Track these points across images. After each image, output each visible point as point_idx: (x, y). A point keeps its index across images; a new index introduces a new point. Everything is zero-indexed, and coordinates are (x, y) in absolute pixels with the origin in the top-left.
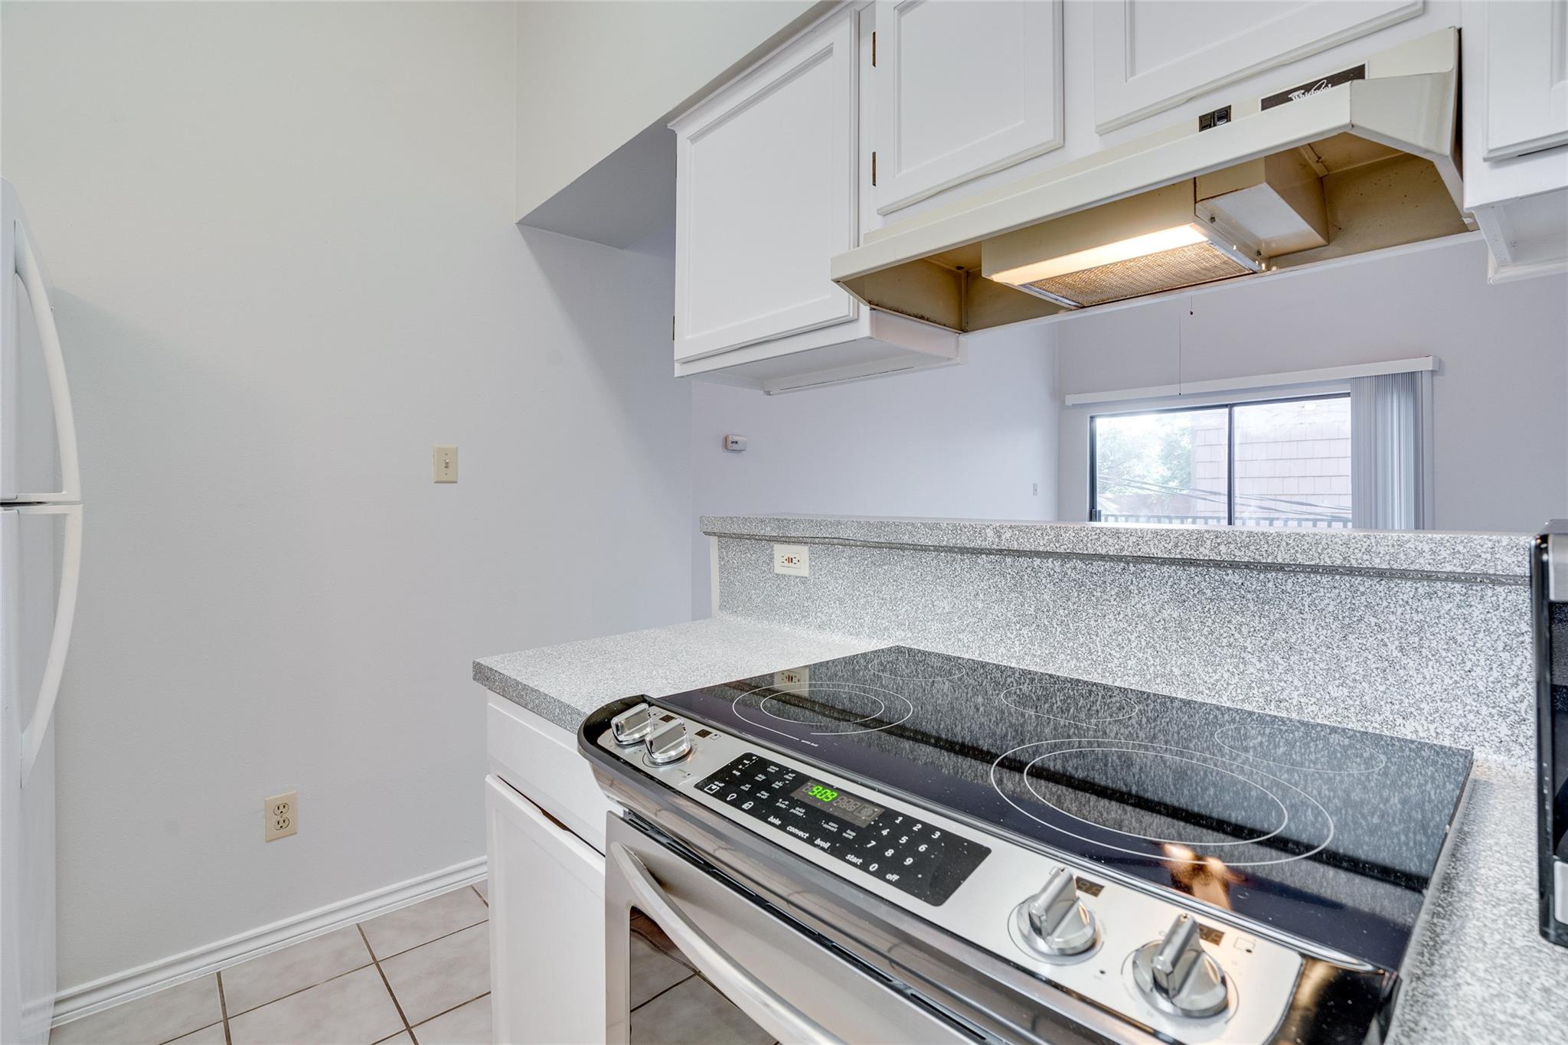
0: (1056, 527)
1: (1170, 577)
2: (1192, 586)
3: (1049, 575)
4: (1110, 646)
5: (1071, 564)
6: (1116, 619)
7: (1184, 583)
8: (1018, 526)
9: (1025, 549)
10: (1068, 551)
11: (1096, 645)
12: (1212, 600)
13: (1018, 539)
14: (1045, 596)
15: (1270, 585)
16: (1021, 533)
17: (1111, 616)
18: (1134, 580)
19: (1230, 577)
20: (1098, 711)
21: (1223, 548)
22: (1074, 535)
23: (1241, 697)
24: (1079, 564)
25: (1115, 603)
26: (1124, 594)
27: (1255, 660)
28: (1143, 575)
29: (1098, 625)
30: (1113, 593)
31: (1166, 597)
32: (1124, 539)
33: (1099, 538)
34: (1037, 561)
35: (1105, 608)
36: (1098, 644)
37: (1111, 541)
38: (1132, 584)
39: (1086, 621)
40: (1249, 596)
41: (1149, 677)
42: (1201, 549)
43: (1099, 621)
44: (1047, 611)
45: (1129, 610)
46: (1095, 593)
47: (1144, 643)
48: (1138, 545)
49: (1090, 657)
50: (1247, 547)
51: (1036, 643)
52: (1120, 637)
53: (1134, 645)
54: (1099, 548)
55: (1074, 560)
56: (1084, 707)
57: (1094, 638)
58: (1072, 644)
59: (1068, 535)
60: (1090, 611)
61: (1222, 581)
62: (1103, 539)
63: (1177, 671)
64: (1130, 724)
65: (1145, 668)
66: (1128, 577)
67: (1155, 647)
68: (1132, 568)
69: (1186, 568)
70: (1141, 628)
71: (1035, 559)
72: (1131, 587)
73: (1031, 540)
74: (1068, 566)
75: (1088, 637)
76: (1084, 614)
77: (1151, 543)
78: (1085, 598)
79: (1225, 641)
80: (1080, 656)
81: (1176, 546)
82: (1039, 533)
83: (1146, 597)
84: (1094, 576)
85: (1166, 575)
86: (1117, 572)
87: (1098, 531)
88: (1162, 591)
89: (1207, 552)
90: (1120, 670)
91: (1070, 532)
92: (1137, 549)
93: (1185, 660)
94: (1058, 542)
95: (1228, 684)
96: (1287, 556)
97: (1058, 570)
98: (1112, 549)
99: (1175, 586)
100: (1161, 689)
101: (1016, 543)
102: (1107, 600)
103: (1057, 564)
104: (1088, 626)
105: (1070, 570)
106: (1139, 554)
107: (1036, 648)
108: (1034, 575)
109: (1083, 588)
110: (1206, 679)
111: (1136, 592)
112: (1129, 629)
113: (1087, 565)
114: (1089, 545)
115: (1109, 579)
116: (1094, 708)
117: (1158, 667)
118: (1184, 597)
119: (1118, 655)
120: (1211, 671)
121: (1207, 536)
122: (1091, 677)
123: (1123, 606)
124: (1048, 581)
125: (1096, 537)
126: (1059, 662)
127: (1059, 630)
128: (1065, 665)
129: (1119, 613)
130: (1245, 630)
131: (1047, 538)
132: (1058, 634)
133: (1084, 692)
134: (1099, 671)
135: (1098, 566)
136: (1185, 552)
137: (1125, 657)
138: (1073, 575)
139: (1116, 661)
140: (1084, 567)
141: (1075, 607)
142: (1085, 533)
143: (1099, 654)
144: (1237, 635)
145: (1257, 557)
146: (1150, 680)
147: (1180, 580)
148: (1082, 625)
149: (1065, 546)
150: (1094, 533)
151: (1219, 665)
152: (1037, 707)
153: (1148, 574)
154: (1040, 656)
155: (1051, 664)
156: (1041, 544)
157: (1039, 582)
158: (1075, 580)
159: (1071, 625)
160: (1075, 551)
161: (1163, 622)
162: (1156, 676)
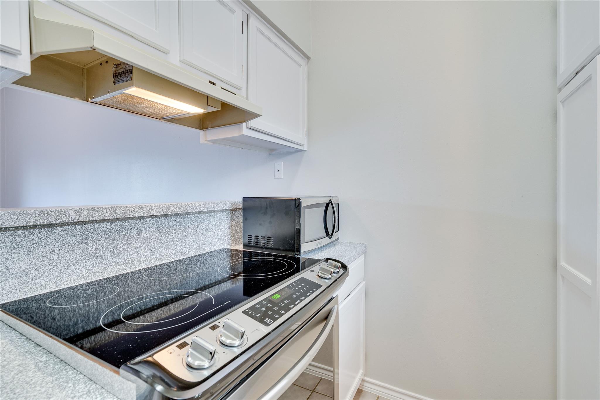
0: (115, 207)
1: (155, 222)
2: (162, 224)
3: (104, 231)
4: (134, 254)
5: (116, 223)
6: (136, 243)
7: (160, 223)
8: (92, 208)
9: (97, 219)
10: (121, 217)
11: (128, 256)
12: (168, 227)
13: (92, 215)
14: (101, 241)
15: (182, 219)
16: (94, 211)
17: (134, 242)
18: (143, 226)
19: (173, 219)
20: (128, 284)
21: (175, 209)
22: (123, 210)
23: (176, 256)
24: (120, 223)
25: (136, 236)
26: (139, 232)
27: (179, 244)
28: (146, 223)
29: (128, 247)
30: (135, 232)
31: (154, 230)
32: (144, 209)
33: (135, 210)
34: (97, 225)
35: (131, 239)
36: (128, 255)
37: (139, 211)
38: (142, 227)
39: (123, 248)
40: (177, 224)
41: (149, 261)
42: (169, 211)
43: (129, 245)
44: (103, 248)
45: (141, 238)
46: (127, 234)
47: (147, 249)
48: (150, 211)
49: (125, 263)
50: (181, 208)
51: (96, 266)
52: (138, 250)
53: (143, 251)
54: (135, 214)
55: (117, 222)
56: (122, 285)
57: (127, 253)
58: (116, 260)
59: (120, 210)
60: (125, 242)
61: (170, 221)
62: (136, 210)
63: (158, 255)
64: (142, 282)
65: (147, 258)
66: (141, 225)
67: (150, 249)
68: (142, 221)
69: (160, 218)
70: (146, 243)
71: (96, 224)
72: (142, 228)
73: (101, 214)
74: (114, 225)
75: (124, 254)
76: (122, 244)
77: (154, 210)
78: (122, 238)
79: (171, 240)
80: (120, 263)
81: (162, 210)
82: (105, 211)
83: (147, 231)
84: (127, 227)
85: (154, 221)
86: (136, 224)
87: (134, 207)
88: (153, 228)
89: (171, 211)
90: (138, 263)
91: (121, 209)
92: (149, 213)
93: (160, 250)
94: (115, 214)
95: (172, 253)
96: (190, 210)
97: (109, 227)
98: (140, 214)
99: (157, 225)
100: (153, 264)
101: (91, 217)
102: (132, 236)
103: (108, 225)
104: (124, 249)
105: (115, 226)
106: (150, 215)
107: (96, 268)
108: (95, 232)
109: (121, 233)
110: (166, 254)
111: (144, 230)
112: (141, 245)
113: (123, 223)
114: (130, 214)
115: (133, 227)
116: (127, 283)
117: (152, 256)
118: (160, 228)
119: (137, 257)
120: (168, 251)
121: (171, 206)
122: (126, 270)
123: (139, 237)
124: (103, 234)
125: (133, 210)
126: (110, 270)
127: (109, 255)
128: (113, 270)
129: (137, 240)
130: (176, 235)
131: (109, 212)
132: (108, 257)
133: (122, 279)
134: (130, 267)
135: (128, 222)
136: (165, 212)
137: (140, 257)
138: (116, 228)
139: (136, 260)
140: (122, 224)
141: (118, 242)
142: (128, 209)
143: (129, 259)
144: (174, 237)
145: (183, 211)
146: (149, 262)
147: (158, 222)
148: (121, 250)
149: (119, 215)
150: (132, 208)
151: (170, 248)
152: (97, 297)
153: (148, 222)
154: (99, 271)
155: (105, 273)
156: (106, 216)
157: (98, 236)
158: (117, 230)
159: (115, 251)
160: (124, 217)
161: (153, 239)
162: (151, 259)
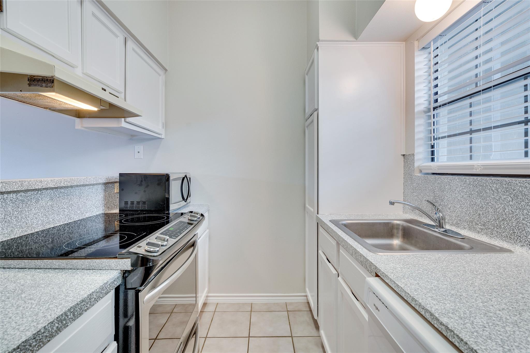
0: (21, 181)
1: (49, 193)
2: (54, 195)
3: (11, 200)
4: (33, 219)
5: (20, 194)
6: (35, 210)
7: (53, 194)
8: (5, 182)
9: (8, 191)
10: (26, 189)
11: (29, 221)
12: (58, 197)
13: (5, 187)
14: (9, 209)
15: (69, 191)
16: (6, 184)
17: (33, 209)
18: (40, 196)
19: (62, 191)
20: (29, 243)
21: (65, 183)
22: (28, 183)
23: (64, 220)
24: (23, 194)
25: (35, 205)
26: (37, 201)
27: (66, 210)
28: (42, 194)
29: (29, 214)
30: (34, 201)
31: (48, 199)
32: (43, 183)
33: (36, 183)
34: (6, 196)
35: (31, 207)
36: (29, 220)
37: (40, 184)
38: (39, 197)
39: (25, 214)
40: (65, 195)
41: (44, 224)
42: (61, 184)
43: (30, 212)
44: (10, 214)
45: (39, 206)
46: (28, 203)
47: (43, 215)
48: (47, 184)
49: (26, 226)
50: (70, 182)
51: (5, 229)
52: (36, 215)
53: (40, 216)
54: (36, 187)
56: (24, 244)
57: (28, 218)
58: (20, 223)
59: (25, 183)
60: (27, 210)
61: (61, 192)
62: (37, 184)
63: (51, 220)
64: (39, 241)
65: (43, 222)
66: (38, 195)
67: (45, 215)
68: (39, 192)
69: (53, 190)
70: (42, 210)
72: (39, 198)
73: (11, 187)
74: (18, 195)
75: (26, 219)
76: (24, 211)
77: (50, 183)
78: (24, 206)
79: (61, 207)
80: (23, 227)
81: (56, 184)
82: (14, 184)
83: (43, 200)
84: (28, 197)
85: (48, 193)
86: (35, 194)
87: (36, 181)
88: (47, 198)
89: (62, 184)
90: (36, 226)
91: (26, 182)
92: (47, 186)
93: (53, 216)
94: (22, 186)
95: (62, 218)
96: (76, 183)
97: (14, 197)
98: (40, 186)
99: (51, 196)
100: (48, 227)
101: (4, 189)
102: (32, 204)
103: (14, 195)
104: (26, 215)
105: (19, 196)
106: (47, 187)
107: (5, 230)
108: (4, 201)
109: (24, 202)
110: (57, 219)
111: (41, 199)
112: (39, 212)
113: (25, 194)
114: (33, 186)
115: (33, 197)
116: (28, 242)
117: (47, 221)
118: (52, 198)
119: (36, 221)
120: (58, 216)
121: (62, 180)
122: (27, 232)
123: (37, 205)
124: (10, 202)
125: (35, 183)
126: (15, 232)
127: (14, 220)
128: (18, 232)
129: (36, 208)
130: (65, 203)
131: (18, 185)
132: (14, 222)
133: (24, 239)
134: (30, 229)
135: (29, 193)
136: (58, 185)
137: (38, 221)
138: (20, 198)
139: (35, 223)
140: (25, 195)
141: (21, 210)
142: (31, 182)
143: (30, 223)
144: (63, 205)
145: (72, 184)
146: (45, 225)
147: (52, 193)
148: (23, 215)
149: (25, 188)
150: (34, 182)
151: (60, 214)
152: (5, 254)
153: (44, 193)
154: (7, 233)
155: (12, 235)
156: (15, 188)
157: (6, 204)
158: (21, 200)
159: (19, 217)
160: (28, 189)
161: (48, 207)
162: (46, 223)
